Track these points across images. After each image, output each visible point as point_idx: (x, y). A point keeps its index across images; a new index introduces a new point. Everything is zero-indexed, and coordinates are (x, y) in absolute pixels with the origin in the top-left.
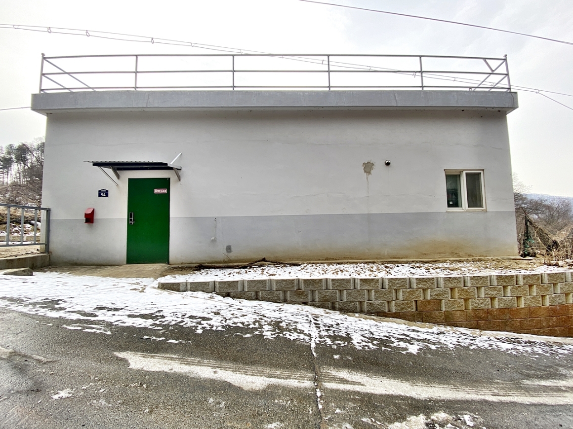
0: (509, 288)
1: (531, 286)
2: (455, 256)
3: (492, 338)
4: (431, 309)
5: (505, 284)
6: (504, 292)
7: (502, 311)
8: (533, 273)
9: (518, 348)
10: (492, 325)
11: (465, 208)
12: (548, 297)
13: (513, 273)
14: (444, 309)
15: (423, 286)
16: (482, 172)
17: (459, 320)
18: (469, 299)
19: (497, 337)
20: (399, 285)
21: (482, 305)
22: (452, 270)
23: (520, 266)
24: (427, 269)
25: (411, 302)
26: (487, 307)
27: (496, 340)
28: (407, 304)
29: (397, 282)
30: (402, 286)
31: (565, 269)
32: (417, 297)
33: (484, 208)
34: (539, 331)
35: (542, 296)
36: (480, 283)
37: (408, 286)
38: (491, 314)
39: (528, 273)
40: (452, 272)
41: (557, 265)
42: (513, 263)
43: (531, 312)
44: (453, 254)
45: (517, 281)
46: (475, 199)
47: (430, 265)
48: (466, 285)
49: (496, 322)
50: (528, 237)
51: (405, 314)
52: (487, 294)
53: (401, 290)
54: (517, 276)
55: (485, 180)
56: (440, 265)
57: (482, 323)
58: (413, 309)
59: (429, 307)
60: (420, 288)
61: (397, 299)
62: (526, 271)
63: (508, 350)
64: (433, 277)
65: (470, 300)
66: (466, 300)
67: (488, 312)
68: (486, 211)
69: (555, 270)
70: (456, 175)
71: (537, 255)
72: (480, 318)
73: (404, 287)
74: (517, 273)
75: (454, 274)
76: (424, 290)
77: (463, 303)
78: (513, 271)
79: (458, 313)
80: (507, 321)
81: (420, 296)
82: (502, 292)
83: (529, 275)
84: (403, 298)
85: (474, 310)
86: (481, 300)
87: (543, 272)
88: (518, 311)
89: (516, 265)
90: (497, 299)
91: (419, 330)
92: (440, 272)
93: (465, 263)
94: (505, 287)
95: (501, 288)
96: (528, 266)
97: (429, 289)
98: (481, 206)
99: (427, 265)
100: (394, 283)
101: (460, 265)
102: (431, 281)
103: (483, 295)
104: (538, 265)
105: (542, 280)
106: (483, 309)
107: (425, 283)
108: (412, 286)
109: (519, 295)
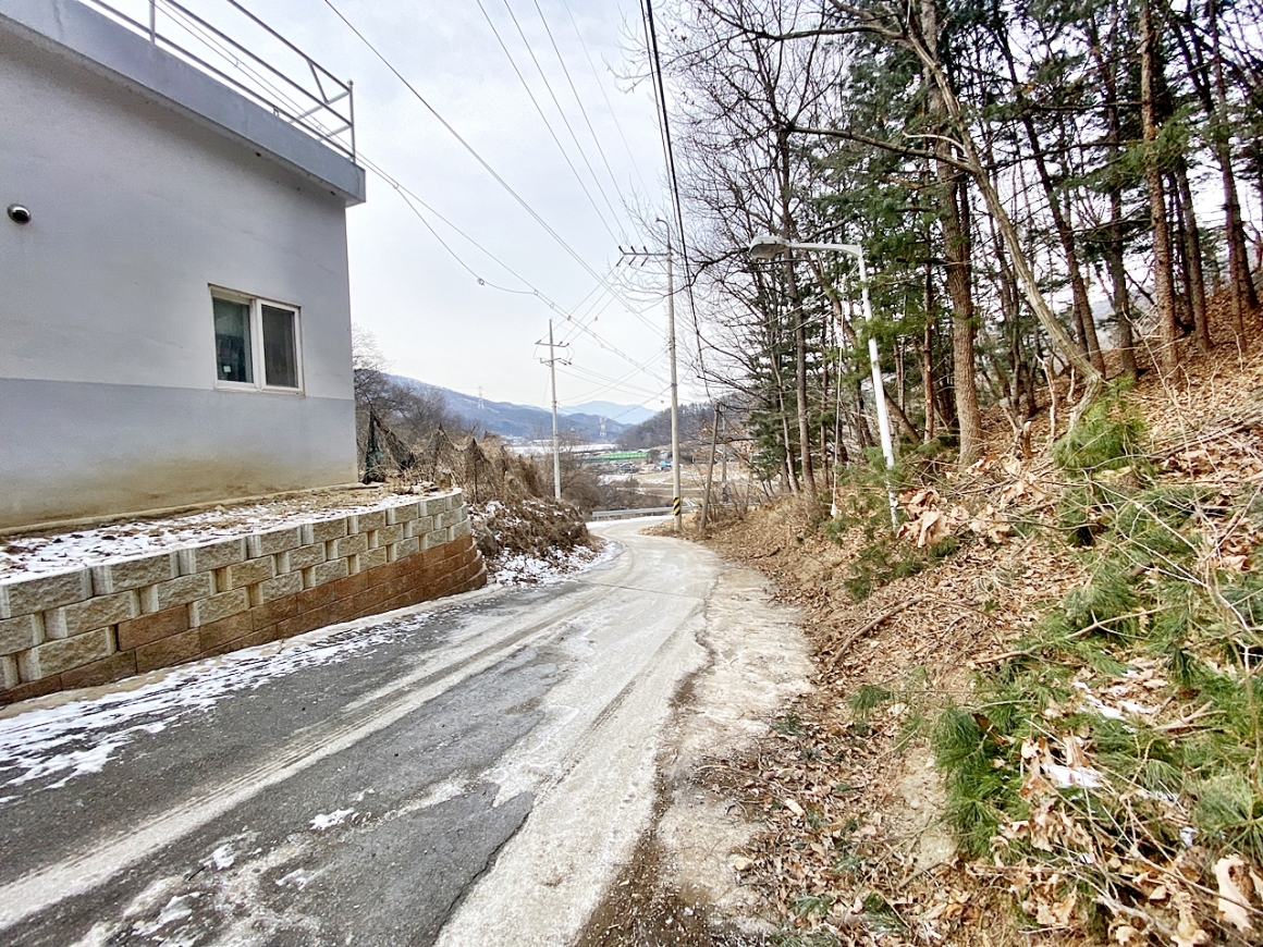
0: (336, 543)
1: (370, 533)
2: (238, 493)
3: (302, 648)
4: (163, 634)
5: (328, 538)
6: (327, 554)
7: (323, 589)
8: (375, 509)
9: (346, 648)
10: (304, 621)
11: (260, 384)
12: (395, 546)
13: (343, 514)
14: (197, 622)
15: (135, 582)
16: (296, 311)
17: (236, 635)
18: (257, 584)
19: (313, 642)
20: (51, 598)
21: (284, 590)
22: (223, 527)
23: (358, 499)
24: (156, 534)
25: (97, 634)
26: (294, 590)
27: (310, 648)
28: (84, 642)
29: (46, 588)
30: (65, 597)
31: (421, 497)
32: (116, 616)
33: (300, 389)
34: (382, 606)
35: (387, 546)
36: (281, 544)
37: (85, 592)
38: (302, 601)
39: (367, 510)
40: (222, 532)
41: (410, 493)
42: (347, 496)
43: (371, 576)
44: (231, 489)
45: (348, 528)
46: (281, 369)
47: (166, 523)
48: (253, 554)
49: (311, 614)
50: (374, 448)
51: (79, 672)
52: (295, 564)
53: (61, 609)
54: (349, 519)
55: (303, 330)
56: (197, 519)
57: (285, 624)
58: (104, 650)
59: (157, 630)
60: (127, 589)
61: (48, 639)
62: (364, 508)
63: (328, 659)
64: (165, 553)
65: (261, 586)
66: (251, 588)
67: (298, 598)
68: (304, 395)
69: (407, 500)
70: (241, 306)
71: (387, 479)
72: (284, 616)
73: (72, 599)
74: (349, 514)
75: (226, 536)
76: (140, 592)
77: (246, 595)
78: (343, 511)
79: (233, 623)
80: (331, 607)
81: (128, 611)
82: (324, 553)
83: (367, 515)
84: (69, 629)
85: (269, 604)
86: (284, 580)
87: (388, 506)
88: (351, 580)
89: (351, 499)
90: (314, 568)
91: (121, 700)
92: (191, 535)
93: (258, 506)
94: (328, 544)
95: (321, 547)
96: (369, 499)
97: (156, 586)
98: (294, 384)
99: (155, 525)
100: (34, 595)
101: (245, 513)
102: (161, 564)
103: (287, 569)
104: (385, 494)
105: (387, 520)
106: (288, 596)
107: (142, 573)
108: (99, 589)
109: (351, 553)
